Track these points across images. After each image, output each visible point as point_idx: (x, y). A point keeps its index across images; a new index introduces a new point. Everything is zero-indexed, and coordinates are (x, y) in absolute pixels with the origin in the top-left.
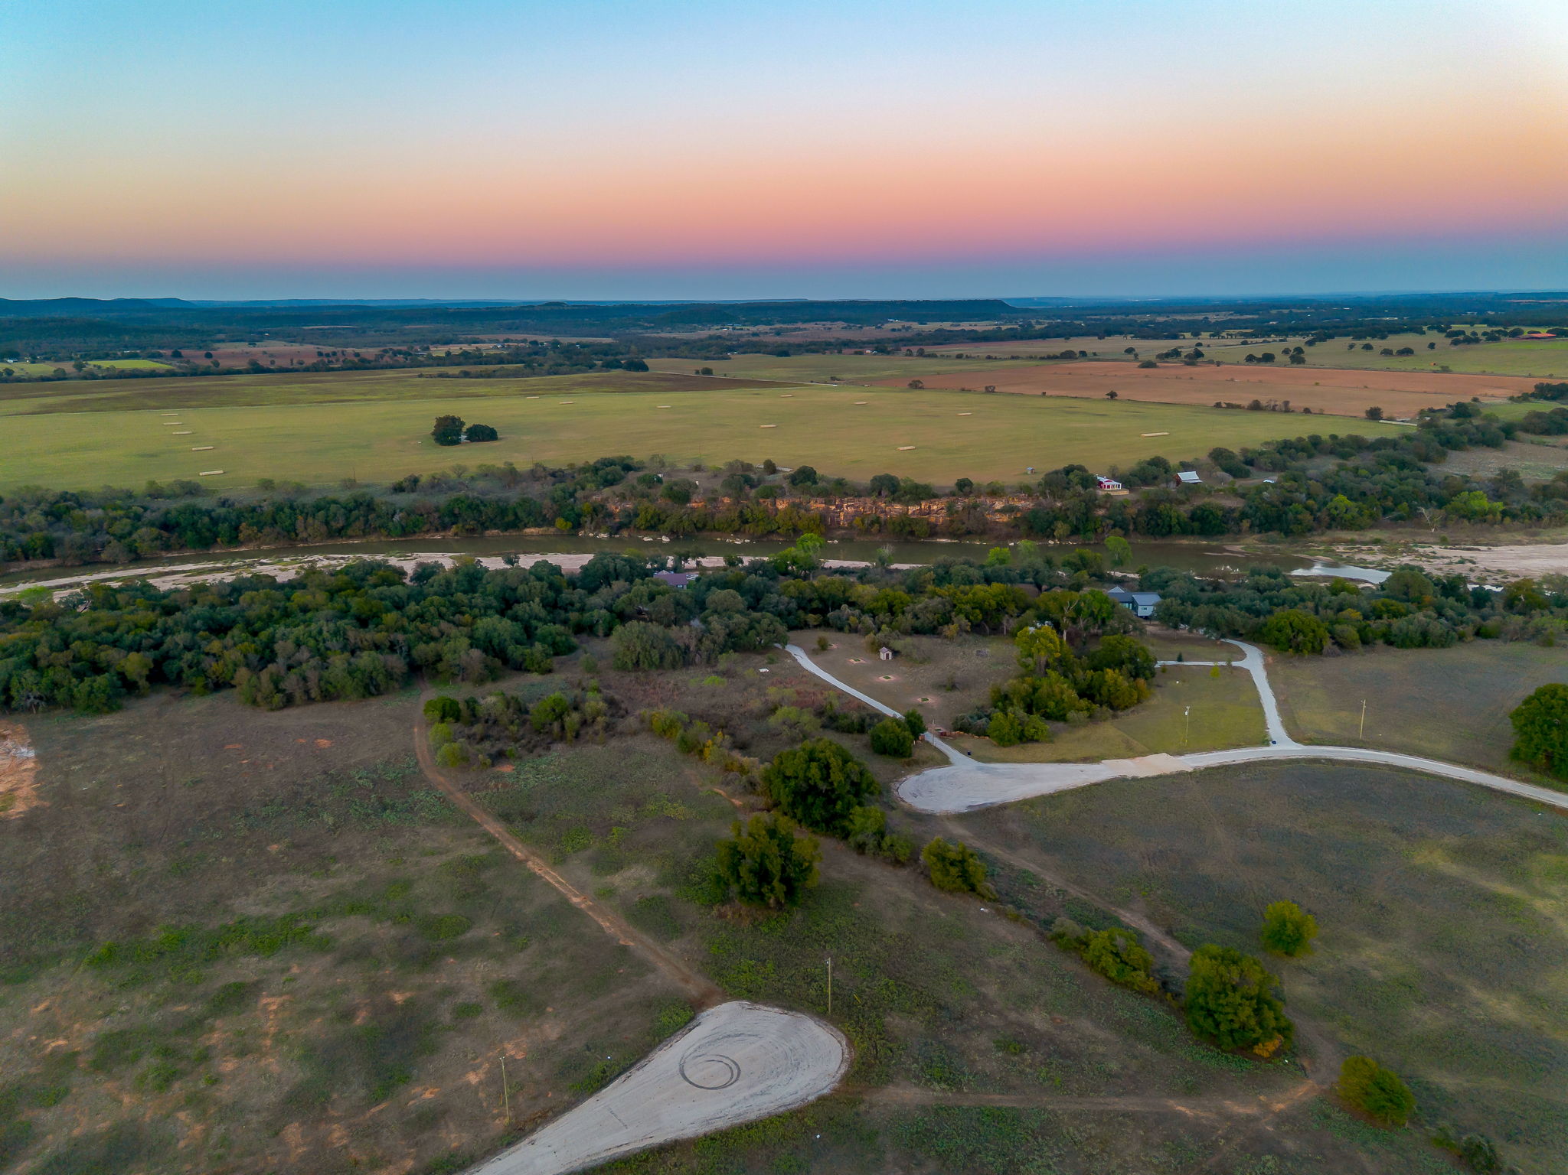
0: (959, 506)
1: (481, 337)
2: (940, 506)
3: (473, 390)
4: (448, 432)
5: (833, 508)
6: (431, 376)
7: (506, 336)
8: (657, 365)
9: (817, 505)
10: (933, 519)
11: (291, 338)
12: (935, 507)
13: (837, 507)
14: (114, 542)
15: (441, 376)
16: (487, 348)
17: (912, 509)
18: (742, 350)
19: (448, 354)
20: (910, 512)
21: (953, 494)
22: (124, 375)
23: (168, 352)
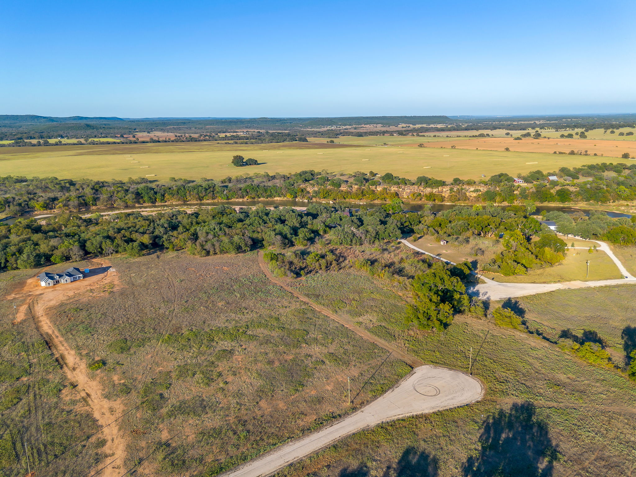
0: (455, 189)
1: (237, 130)
2: (446, 190)
3: (241, 148)
4: (239, 161)
5: (401, 190)
6: (222, 144)
7: (247, 130)
8: (310, 139)
9: (394, 189)
10: (443, 195)
12: (444, 190)
13: (403, 189)
14: (119, 200)
15: (226, 143)
16: (241, 134)
17: (434, 190)
18: (342, 134)
19: (226, 136)
21: (452, 184)
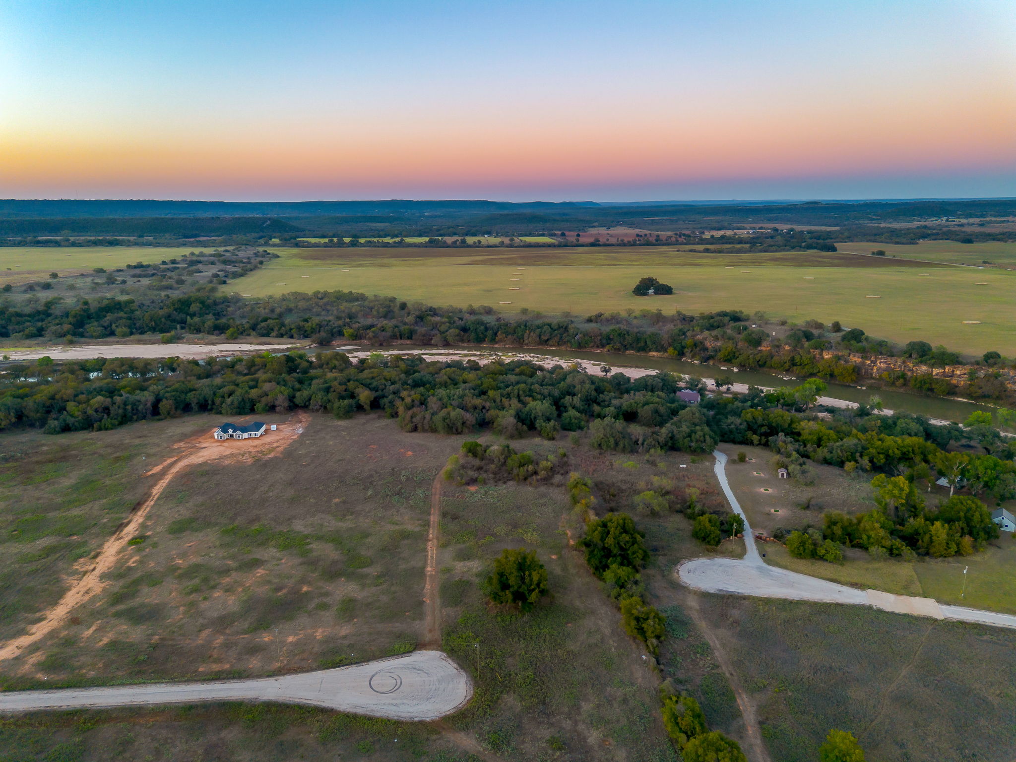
0: (982, 374)
1: (745, 225)
2: (963, 372)
3: (704, 261)
4: (645, 287)
5: (869, 362)
6: (685, 251)
9: (856, 359)
10: (954, 381)
11: (631, 225)
12: (958, 372)
13: (872, 362)
15: (691, 251)
16: (743, 233)
17: (936, 371)
18: (934, 237)
19: (712, 236)
20: (934, 373)
21: (978, 363)
22: (530, 245)
23: (560, 233)
